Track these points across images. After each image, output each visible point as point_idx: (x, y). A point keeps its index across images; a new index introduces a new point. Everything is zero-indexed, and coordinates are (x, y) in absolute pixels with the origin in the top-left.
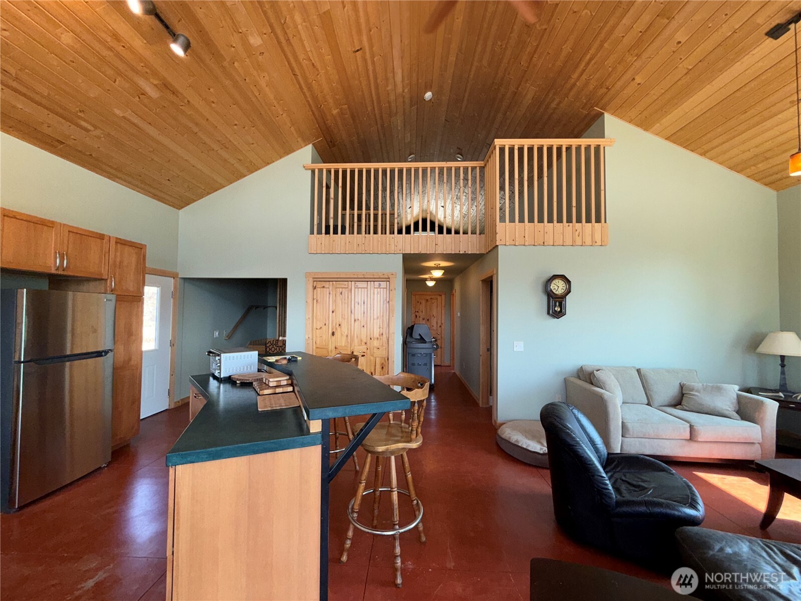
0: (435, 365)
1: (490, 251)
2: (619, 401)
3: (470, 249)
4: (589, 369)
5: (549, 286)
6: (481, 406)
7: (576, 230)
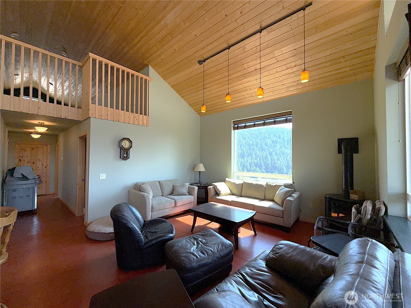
0: (37, 196)
1: (85, 120)
2: (151, 197)
3: (69, 116)
4: (140, 184)
5: (121, 143)
6: (77, 216)
7: (135, 117)
